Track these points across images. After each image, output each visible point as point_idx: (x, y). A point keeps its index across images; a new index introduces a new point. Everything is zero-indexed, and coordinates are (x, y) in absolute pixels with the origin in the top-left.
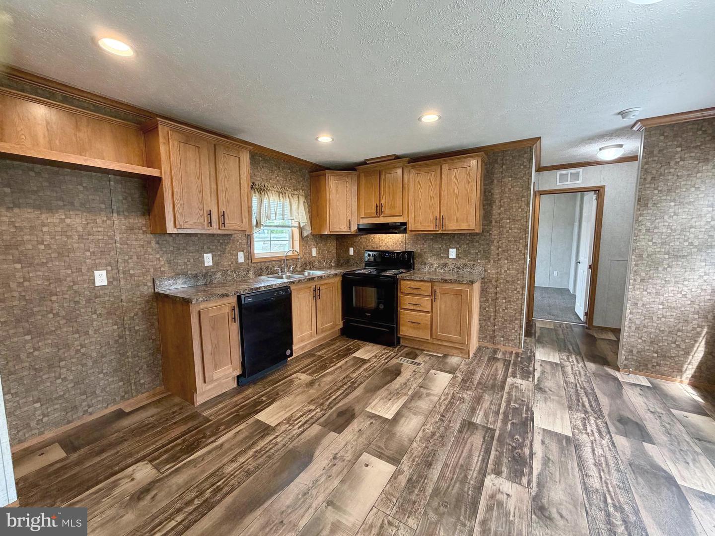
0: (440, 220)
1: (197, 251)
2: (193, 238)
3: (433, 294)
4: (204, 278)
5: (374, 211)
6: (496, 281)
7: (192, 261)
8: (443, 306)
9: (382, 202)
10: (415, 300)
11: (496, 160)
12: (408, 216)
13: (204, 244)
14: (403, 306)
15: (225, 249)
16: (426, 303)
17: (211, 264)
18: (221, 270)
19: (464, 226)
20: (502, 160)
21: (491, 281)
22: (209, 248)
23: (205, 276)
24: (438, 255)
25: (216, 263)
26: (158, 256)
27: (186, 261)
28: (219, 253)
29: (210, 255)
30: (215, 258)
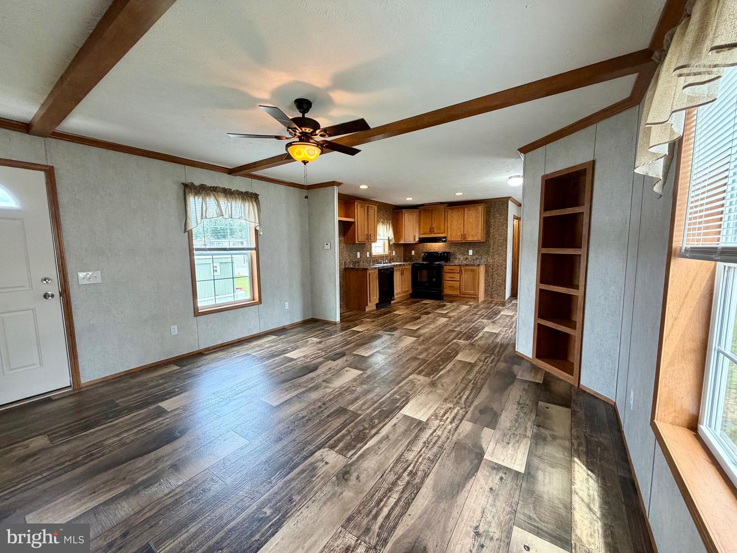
0: (464, 236)
3: (461, 271)
5: (428, 230)
6: (493, 266)
8: (466, 278)
9: (433, 226)
10: (451, 275)
11: (491, 206)
12: (447, 233)
14: (445, 279)
16: (457, 277)
19: (476, 239)
20: (494, 206)
21: (490, 266)
24: (463, 254)
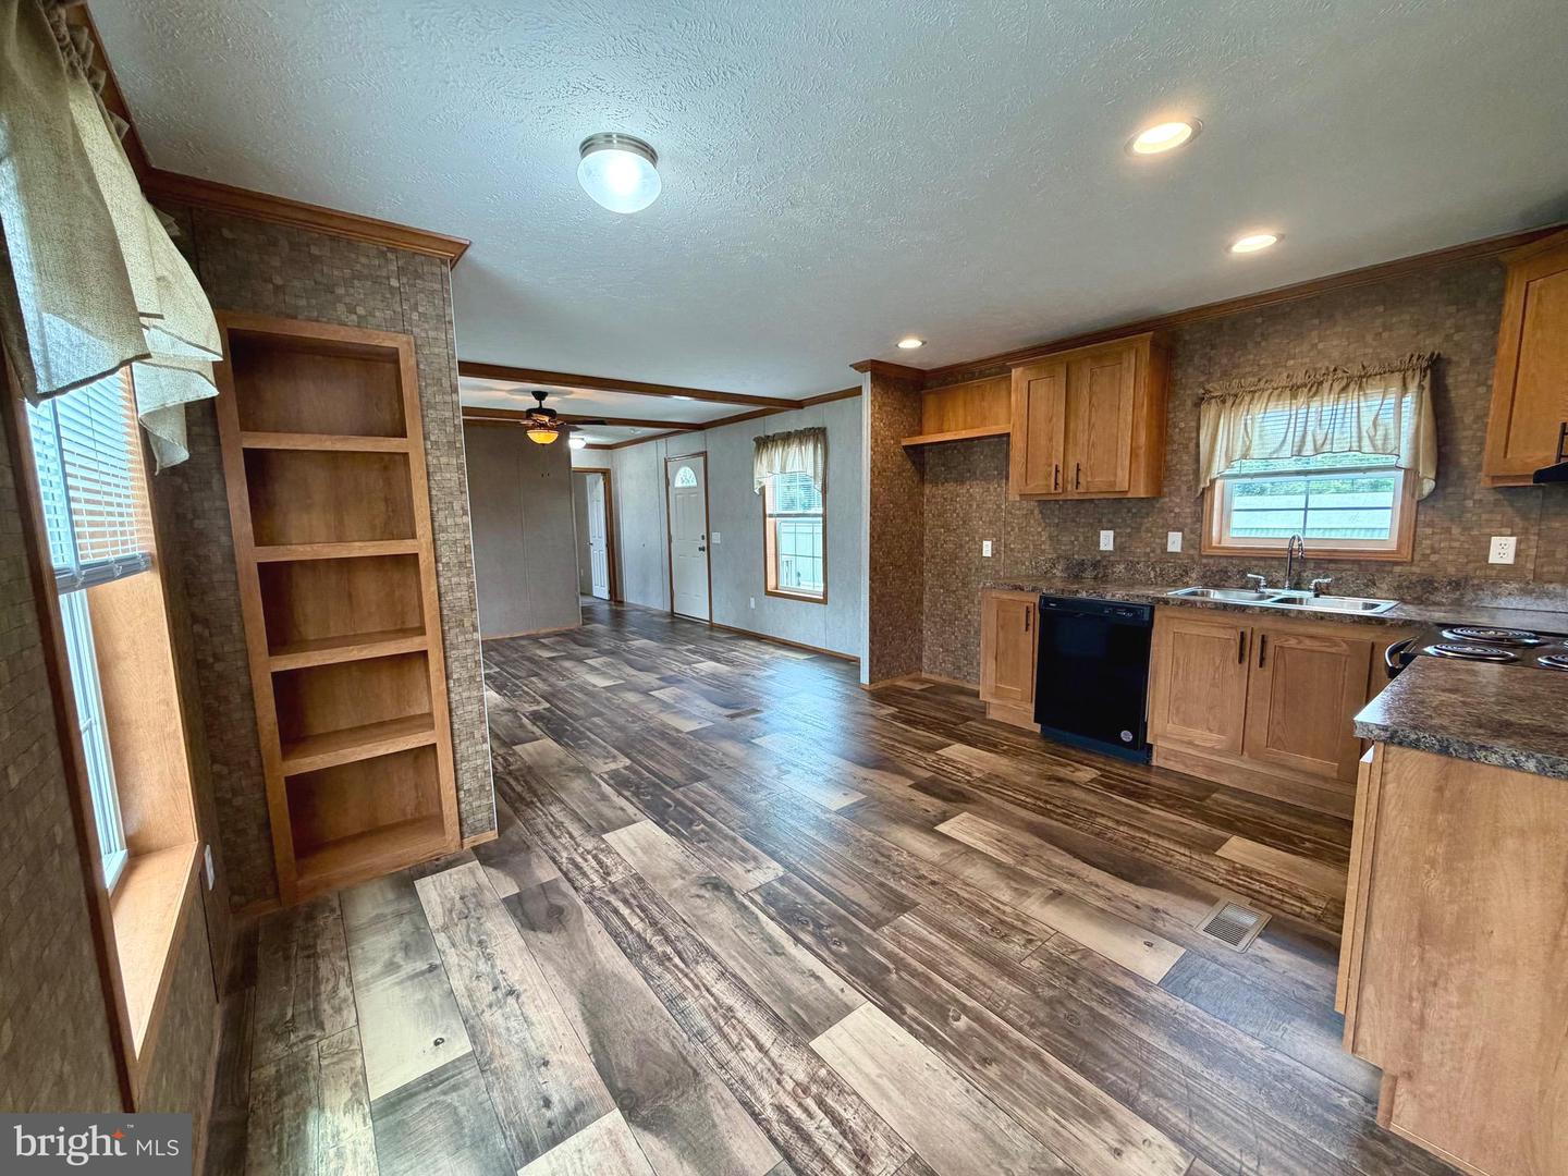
1: (1091, 525)
2: (1087, 505)
4: (1095, 569)
7: (1081, 539)
13: (1102, 514)
15: (1141, 524)
17: (1110, 547)
18: (1125, 561)
22: (1110, 521)
23: (1095, 565)
25: (1119, 547)
26: (1040, 530)
27: (1073, 539)
28: (1129, 530)
29: (1111, 533)
30: (1118, 539)
